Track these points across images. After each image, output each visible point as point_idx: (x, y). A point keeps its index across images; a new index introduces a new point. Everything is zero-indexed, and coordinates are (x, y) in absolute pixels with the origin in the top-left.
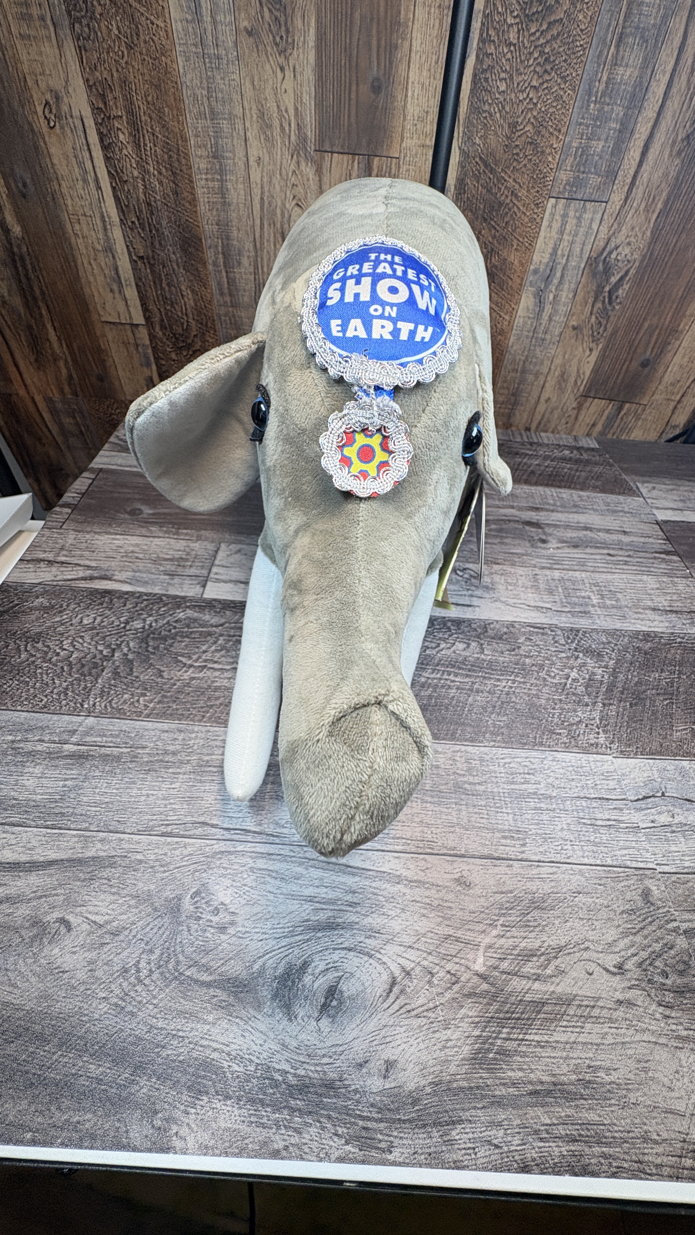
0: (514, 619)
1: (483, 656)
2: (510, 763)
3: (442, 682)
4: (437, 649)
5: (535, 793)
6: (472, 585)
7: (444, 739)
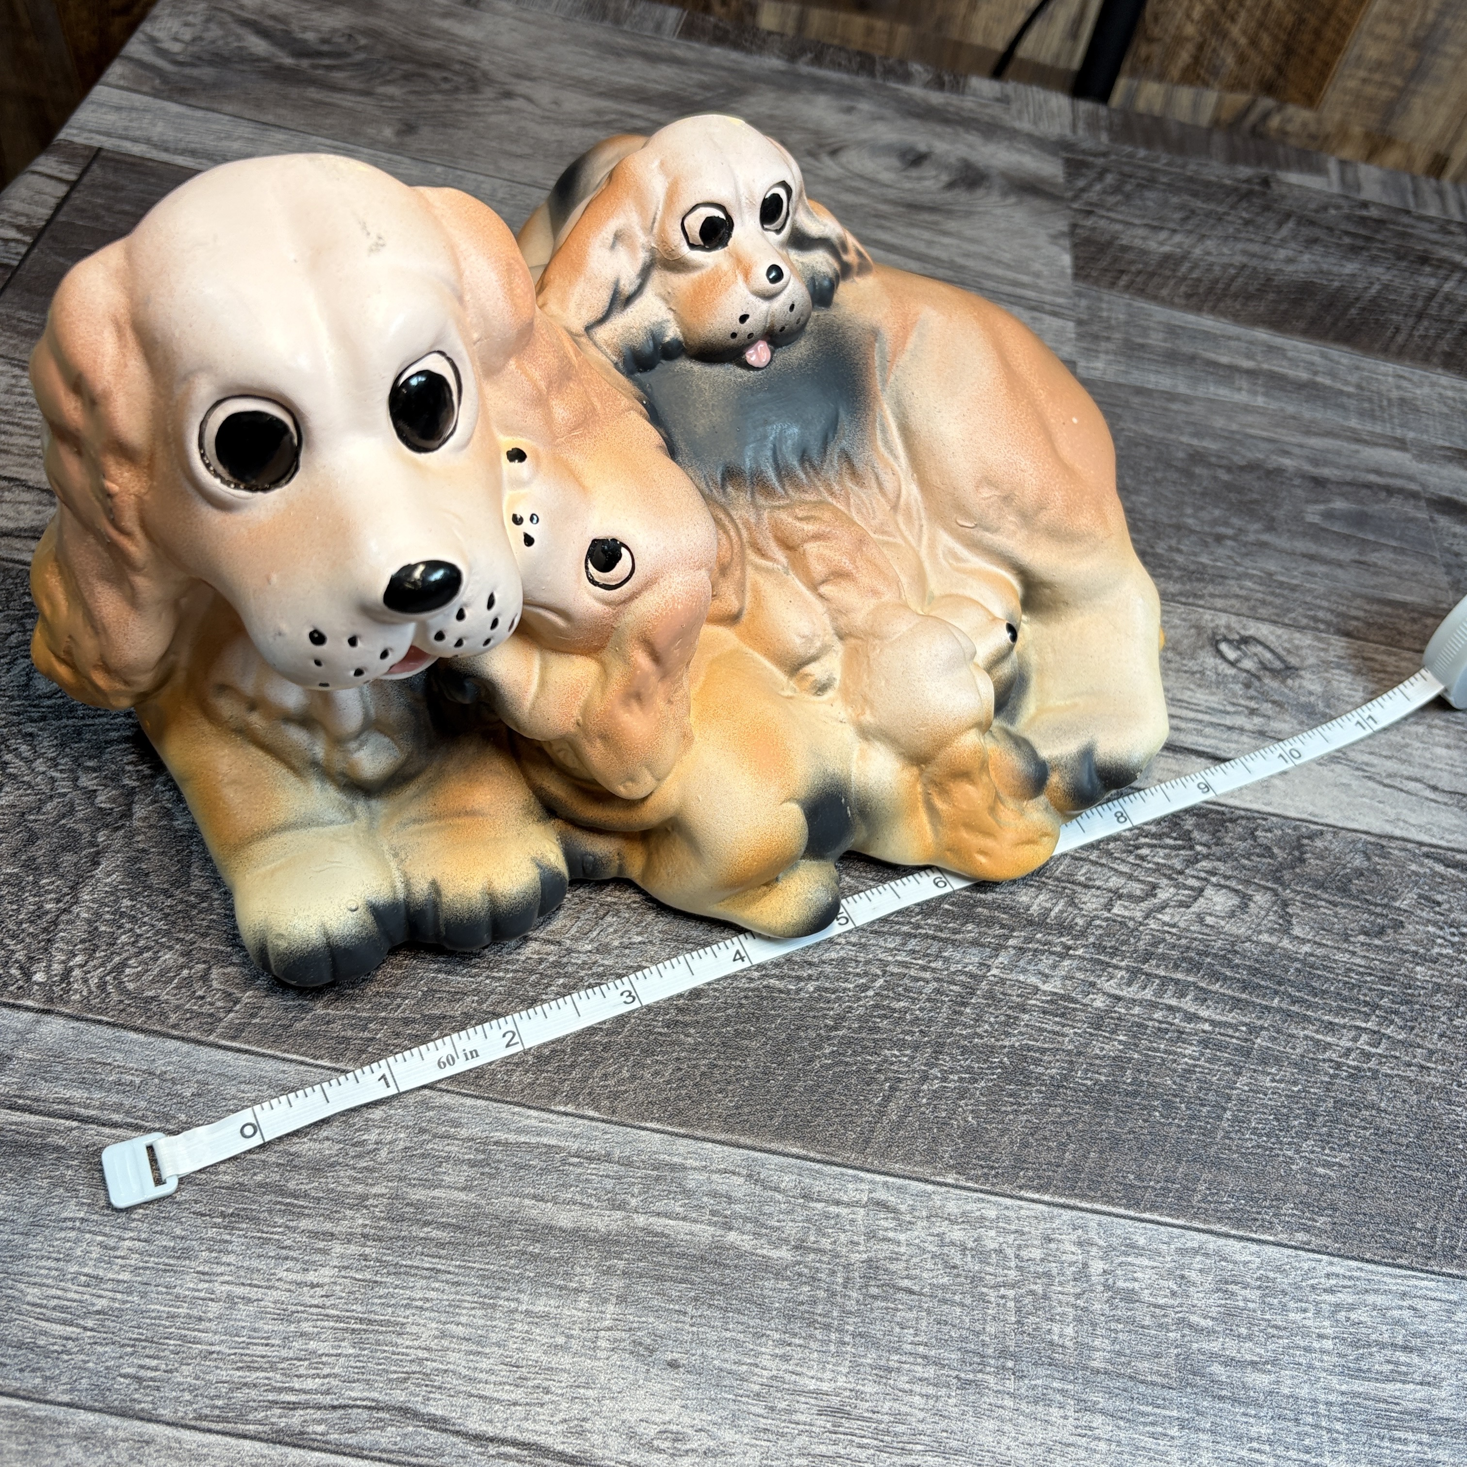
0: (1389, 829)
1: (1285, 943)
2: (1352, 1308)
3: (1158, 1015)
4: (1144, 905)
5: (1422, 1414)
6: (1265, 696)
7: (1153, 1207)
